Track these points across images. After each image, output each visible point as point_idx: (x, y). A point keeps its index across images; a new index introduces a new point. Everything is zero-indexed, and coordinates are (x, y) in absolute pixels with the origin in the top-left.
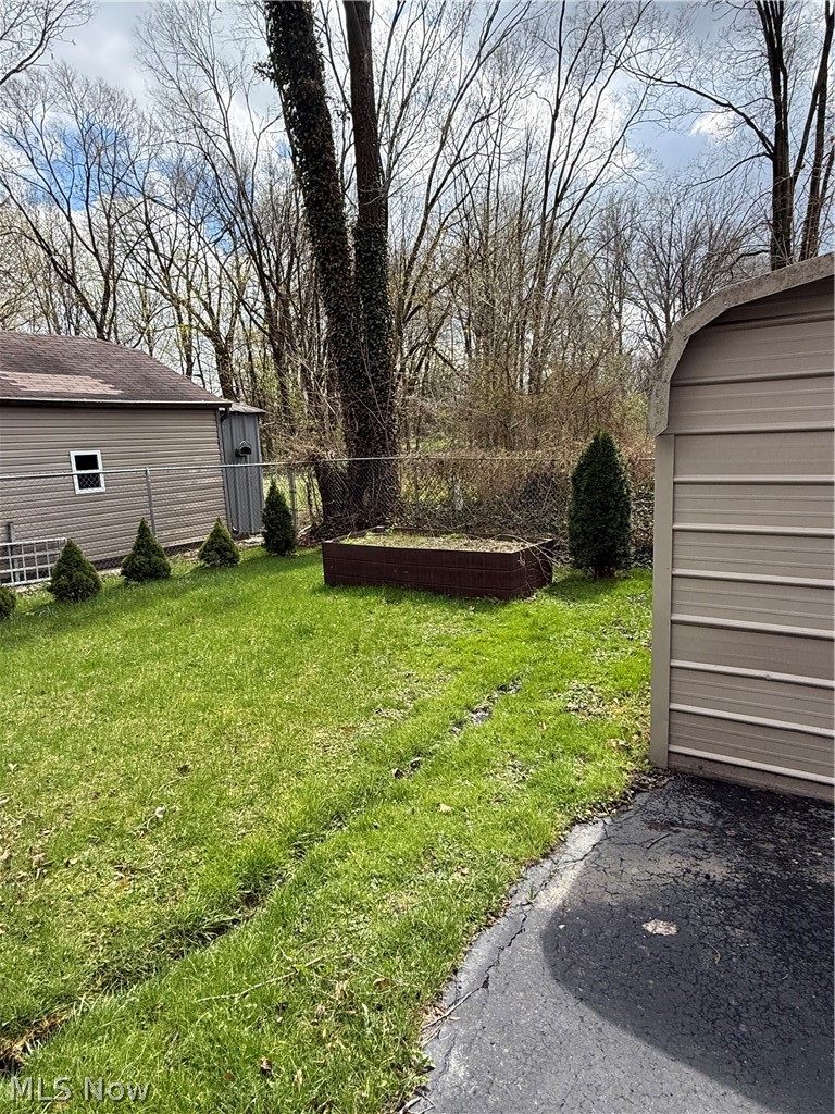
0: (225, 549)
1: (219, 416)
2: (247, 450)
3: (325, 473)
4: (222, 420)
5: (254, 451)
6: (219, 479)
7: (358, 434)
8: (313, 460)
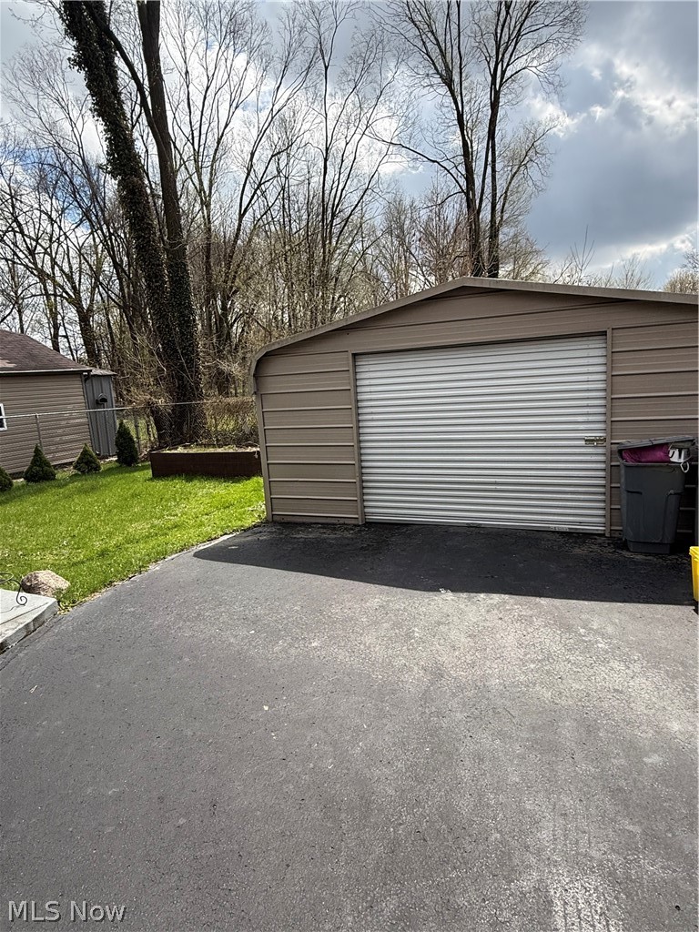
0: (91, 462)
1: (83, 378)
2: (104, 400)
3: (157, 412)
4: (85, 381)
5: (109, 400)
6: (85, 420)
7: (178, 388)
8: (149, 404)
